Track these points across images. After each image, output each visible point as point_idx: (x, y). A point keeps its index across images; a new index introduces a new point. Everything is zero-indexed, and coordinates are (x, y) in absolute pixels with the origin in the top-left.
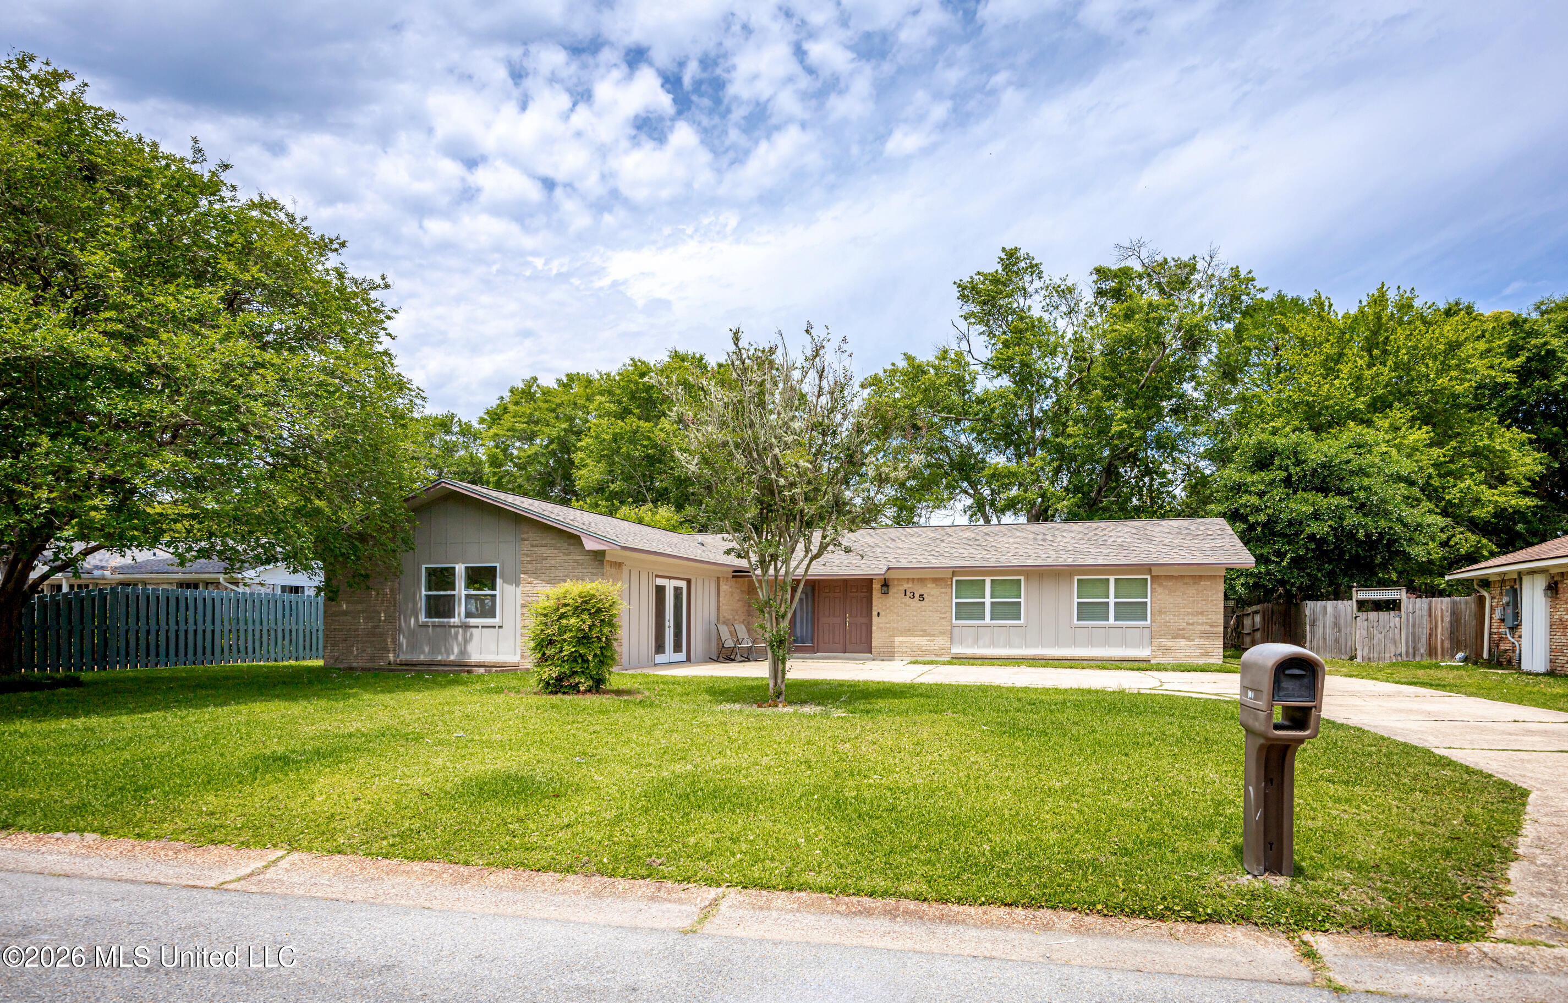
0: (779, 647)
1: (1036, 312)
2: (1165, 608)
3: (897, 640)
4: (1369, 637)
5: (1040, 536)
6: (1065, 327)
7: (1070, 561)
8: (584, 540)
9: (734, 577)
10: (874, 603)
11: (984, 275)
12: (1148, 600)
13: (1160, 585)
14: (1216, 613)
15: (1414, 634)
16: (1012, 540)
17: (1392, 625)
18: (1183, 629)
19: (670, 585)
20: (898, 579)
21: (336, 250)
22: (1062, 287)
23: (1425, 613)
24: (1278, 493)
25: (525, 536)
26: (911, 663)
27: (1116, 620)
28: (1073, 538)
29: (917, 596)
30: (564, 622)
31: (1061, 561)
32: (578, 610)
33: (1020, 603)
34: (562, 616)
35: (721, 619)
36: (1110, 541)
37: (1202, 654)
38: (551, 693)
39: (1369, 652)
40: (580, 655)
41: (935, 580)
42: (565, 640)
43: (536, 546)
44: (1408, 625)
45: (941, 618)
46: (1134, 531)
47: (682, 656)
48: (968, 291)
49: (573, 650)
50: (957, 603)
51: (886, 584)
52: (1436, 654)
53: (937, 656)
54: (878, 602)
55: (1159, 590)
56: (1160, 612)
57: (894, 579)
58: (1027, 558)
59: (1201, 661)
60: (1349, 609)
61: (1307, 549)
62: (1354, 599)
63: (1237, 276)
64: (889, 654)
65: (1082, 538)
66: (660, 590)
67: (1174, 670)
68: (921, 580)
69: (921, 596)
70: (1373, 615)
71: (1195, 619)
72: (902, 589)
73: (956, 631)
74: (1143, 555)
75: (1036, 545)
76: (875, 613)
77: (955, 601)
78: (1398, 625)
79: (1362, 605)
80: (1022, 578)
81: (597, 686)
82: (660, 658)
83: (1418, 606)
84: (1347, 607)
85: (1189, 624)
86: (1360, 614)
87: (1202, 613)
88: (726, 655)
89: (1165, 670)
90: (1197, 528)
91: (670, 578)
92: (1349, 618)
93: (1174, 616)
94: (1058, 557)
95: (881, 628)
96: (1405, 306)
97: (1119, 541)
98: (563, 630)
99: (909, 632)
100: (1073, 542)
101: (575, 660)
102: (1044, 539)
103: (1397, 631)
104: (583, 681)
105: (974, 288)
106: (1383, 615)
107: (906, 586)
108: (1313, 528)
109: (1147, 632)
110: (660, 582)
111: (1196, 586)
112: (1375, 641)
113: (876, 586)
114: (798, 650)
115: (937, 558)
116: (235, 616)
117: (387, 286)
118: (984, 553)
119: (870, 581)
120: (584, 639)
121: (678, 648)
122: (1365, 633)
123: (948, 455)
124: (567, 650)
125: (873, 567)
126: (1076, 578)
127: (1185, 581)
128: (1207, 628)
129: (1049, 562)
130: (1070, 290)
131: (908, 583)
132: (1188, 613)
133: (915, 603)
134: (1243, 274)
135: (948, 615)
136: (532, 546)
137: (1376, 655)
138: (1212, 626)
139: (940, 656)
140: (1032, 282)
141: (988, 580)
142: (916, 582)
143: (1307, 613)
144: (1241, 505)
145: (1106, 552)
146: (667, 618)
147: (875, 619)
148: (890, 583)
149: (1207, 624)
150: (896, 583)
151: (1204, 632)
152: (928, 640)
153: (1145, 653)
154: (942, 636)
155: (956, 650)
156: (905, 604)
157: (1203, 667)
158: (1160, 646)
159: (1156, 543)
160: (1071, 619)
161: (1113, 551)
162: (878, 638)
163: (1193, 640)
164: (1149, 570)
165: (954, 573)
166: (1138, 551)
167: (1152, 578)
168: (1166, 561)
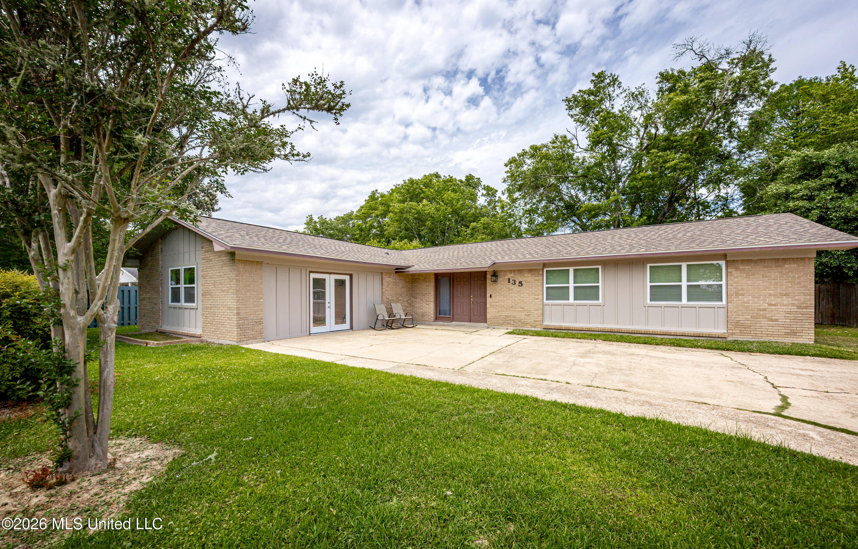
2: (743, 289)
3: (505, 314)
5: (617, 237)
7: (642, 251)
8: (214, 243)
9: (396, 272)
10: (488, 288)
11: (582, 91)
12: (723, 283)
13: (737, 269)
16: (594, 240)
18: (764, 310)
19: (330, 279)
20: (504, 271)
25: (203, 246)
26: (510, 332)
27: (689, 300)
28: (645, 236)
29: (517, 282)
31: (634, 252)
33: (598, 287)
35: (385, 300)
37: (787, 334)
41: (530, 271)
45: (535, 299)
47: (346, 326)
50: (547, 288)
51: (495, 274)
53: (532, 326)
54: (490, 289)
55: (735, 273)
56: (737, 294)
57: (501, 271)
58: (603, 251)
59: (788, 340)
64: (499, 325)
65: (654, 235)
68: (520, 271)
69: (520, 282)
71: (779, 300)
72: (507, 278)
73: (547, 307)
74: (716, 243)
75: (613, 242)
76: (488, 295)
77: (545, 286)
80: (600, 267)
82: (319, 329)
85: (770, 305)
87: (787, 295)
89: (750, 351)
90: (766, 220)
91: (330, 273)
93: (753, 297)
94: (630, 250)
95: (493, 306)
97: (689, 234)
99: (512, 309)
100: (645, 238)
102: (620, 238)
107: (509, 276)
109: (722, 312)
110: (319, 276)
111: (780, 269)
113: (489, 276)
114: (443, 319)
115: (531, 255)
118: (569, 249)
119: (485, 273)
121: (339, 321)
125: (483, 263)
126: (649, 265)
127: (766, 264)
128: (793, 309)
129: (623, 253)
131: (511, 273)
132: (771, 295)
133: (516, 288)
135: (540, 297)
138: (799, 308)
139: (535, 327)
140: (614, 90)
141: (571, 270)
142: (516, 273)
145: (678, 242)
146: (327, 301)
147: (489, 299)
148: (499, 274)
149: (793, 305)
150: (502, 273)
151: (790, 313)
152: (526, 315)
153: (721, 330)
154: (536, 312)
155: (547, 323)
156: (509, 288)
157: (796, 349)
158: (737, 324)
159: (727, 233)
160: (644, 299)
161: (684, 241)
162: (491, 313)
163: (776, 320)
164: (723, 255)
165: (545, 265)
166: (710, 240)
167: (727, 262)
168: (745, 246)
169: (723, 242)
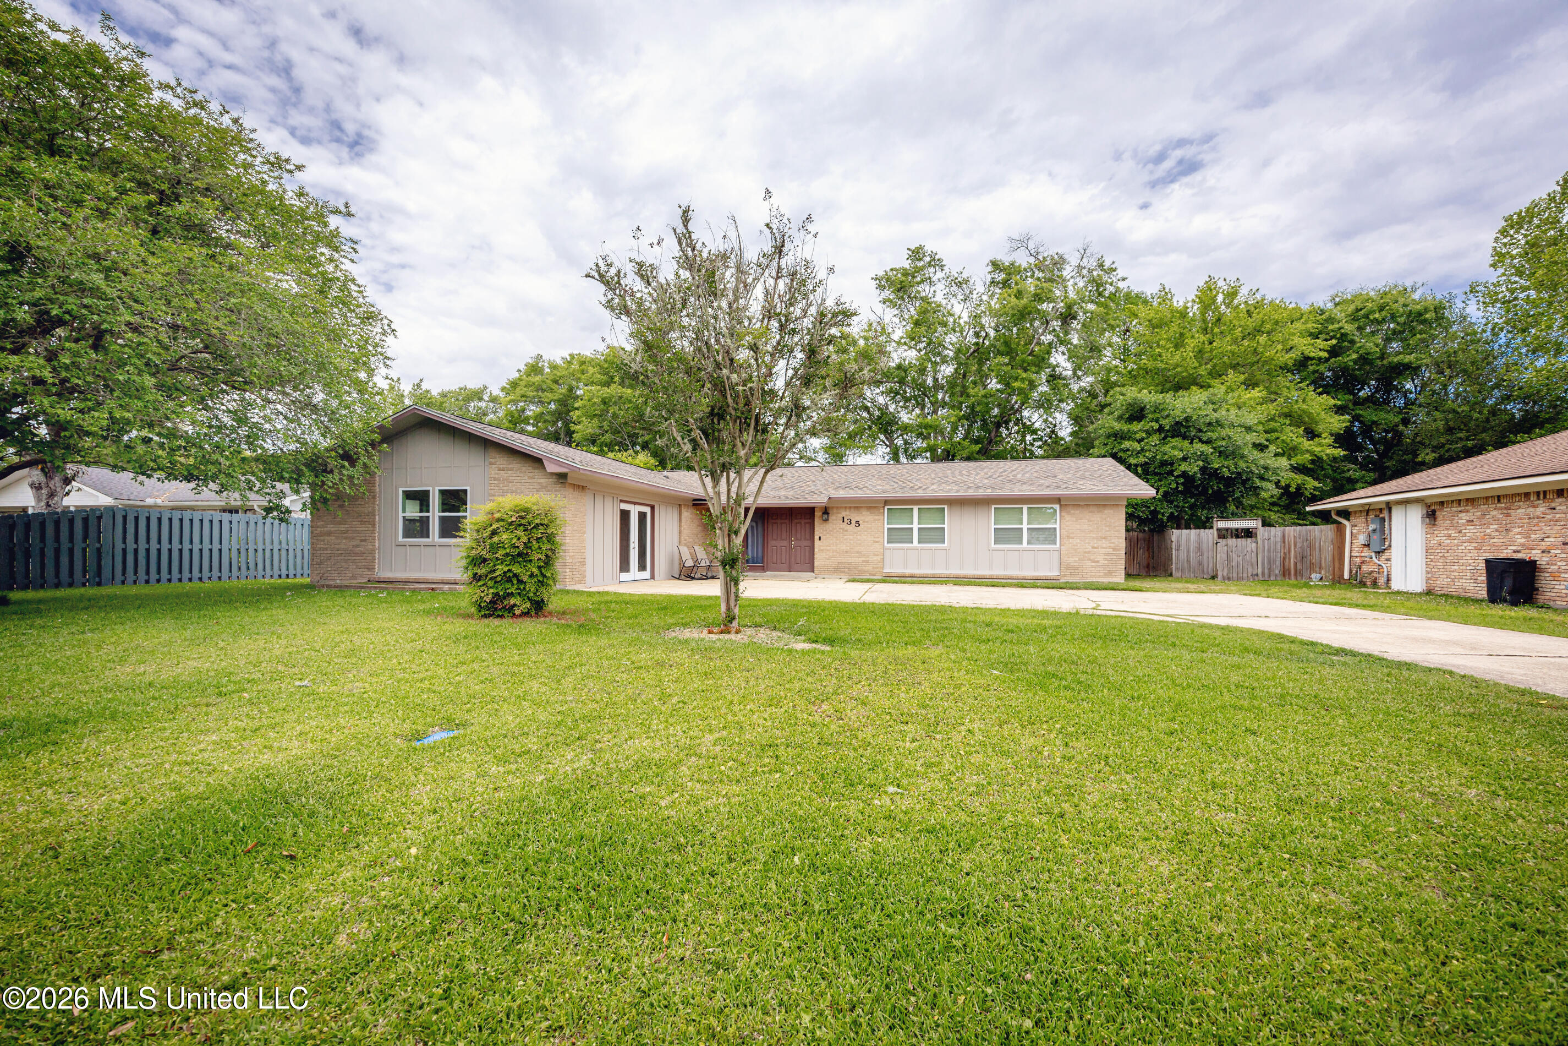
0: (732, 567)
1: (939, 298)
2: (1072, 533)
3: (837, 561)
4: (1229, 559)
5: (957, 472)
6: (961, 311)
7: (987, 492)
8: (546, 463)
9: (694, 505)
10: (816, 529)
11: (896, 270)
12: (1057, 526)
13: (1069, 513)
14: (1119, 538)
15: (1269, 558)
16: (933, 476)
17: (1249, 549)
18: (1089, 552)
19: (634, 511)
20: (838, 508)
21: (291, 172)
22: (960, 279)
23: (1279, 539)
24: (1155, 439)
25: (492, 460)
26: (849, 581)
27: (1029, 544)
28: (986, 474)
29: (854, 522)
30: (496, 539)
31: (980, 492)
32: (511, 526)
33: (944, 529)
34: (494, 533)
35: (683, 542)
36: (1019, 476)
37: (1105, 574)
38: (485, 616)
39: (1229, 572)
40: (515, 575)
41: (869, 508)
42: (497, 559)
43: (503, 470)
44: (1264, 550)
45: (874, 542)
46: (1037, 468)
47: (647, 574)
48: (884, 282)
49: (506, 569)
50: (888, 529)
51: (826, 512)
52: (1290, 574)
53: (871, 575)
54: (819, 529)
55: (1067, 517)
56: (1069, 537)
57: (833, 508)
58: (949, 489)
59: (1105, 580)
60: (1211, 537)
61: (1177, 484)
62: (1215, 528)
63: (1101, 266)
64: (829, 574)
65: (994, 473)
66: (625, 515)
67: (1086, 589)
68: (857, 509)
69: (857, 522)
70: (1232, 542)
71: (1100, 543)
72: (840, 516)
73: (887, 552)
74: (1051, 487)
75: (955, 479)
76: (816, 538)
77: (886, 526)
78: (1254, 550)
79: (1223, 534)
80: (946, 507)
81: (538, 608)
82: (624, 576)
83: (1272, 534)
84: (1208, 535)
85: (1093, 547)
86: (1220, 540)
87: (1105, 538)
88: (688, 574)
89: (1078, 588)
90: (1092, 465)
91: (635, 503)
92: (1211, 544)
93: (1081, 540)
94: (976, 490)
95: (822, 551)
96: (1232, 294)
97: (1027, 475)
98: (494, 548)
99: (846, 554)
100: (987, 476)
101: (509, 580)
102: (961, 474)
103: (1254, 555)
104: (518, 603)
105: (888, 280)
106: (1241, 542)
107: (844, 514)
108: (1184, 467)
109: (1056, 554)
110: (624, 506)
111: (1100, 514)
112: (1234, 564)
113: (818, 514)
114: (752, 569)
115: (871, 489)
116: (244, 537)
117: (349, 214)
118: (911, 485)
119: (813, 509)
120: (521, 556)
121: (642, 567)
122: (1225, 556)
123: (869, 412)
124: (501, 569)
125: (817, 498)
126: (993, 507)
127: (1091, 510)
128: (1110, 551)
129: (968, 493)
130: (966, 281)
131: (846, 511)
132: (1093, 538)
133: (852, 528)
134: (1107, 264)
135: (881, 540)
136: (500, 470)
137: (1235, 575)
138: (1114, 550)
139: (874, 575)
140: (935, 273)
141: (916, 509)
142: (852, 510)
143: (1174, 539)
144: (1121, 450)
145: (1018, 484)
146: (632, 540)
147: (817, 542)
148: (830, 511)
149: (1110, 547)
150: (835, 511)
151: (1108, 555)
152: (864, 561)
153: (1054, 573)
154: (875, 558)
155: (887, 570)
156: (843, 530)
157: (1111, 586)
158: (1068, 567)
159: (1060, 477)
160: (989, 544)
161: (1025, 483)
162: (819, 559)
163: (1098, 562)
164: (1058, 500)
165: (886, 502)
166: (1047, 483)
167: (1061, 506)
168: (1075, 492)
169: (1058, 486)
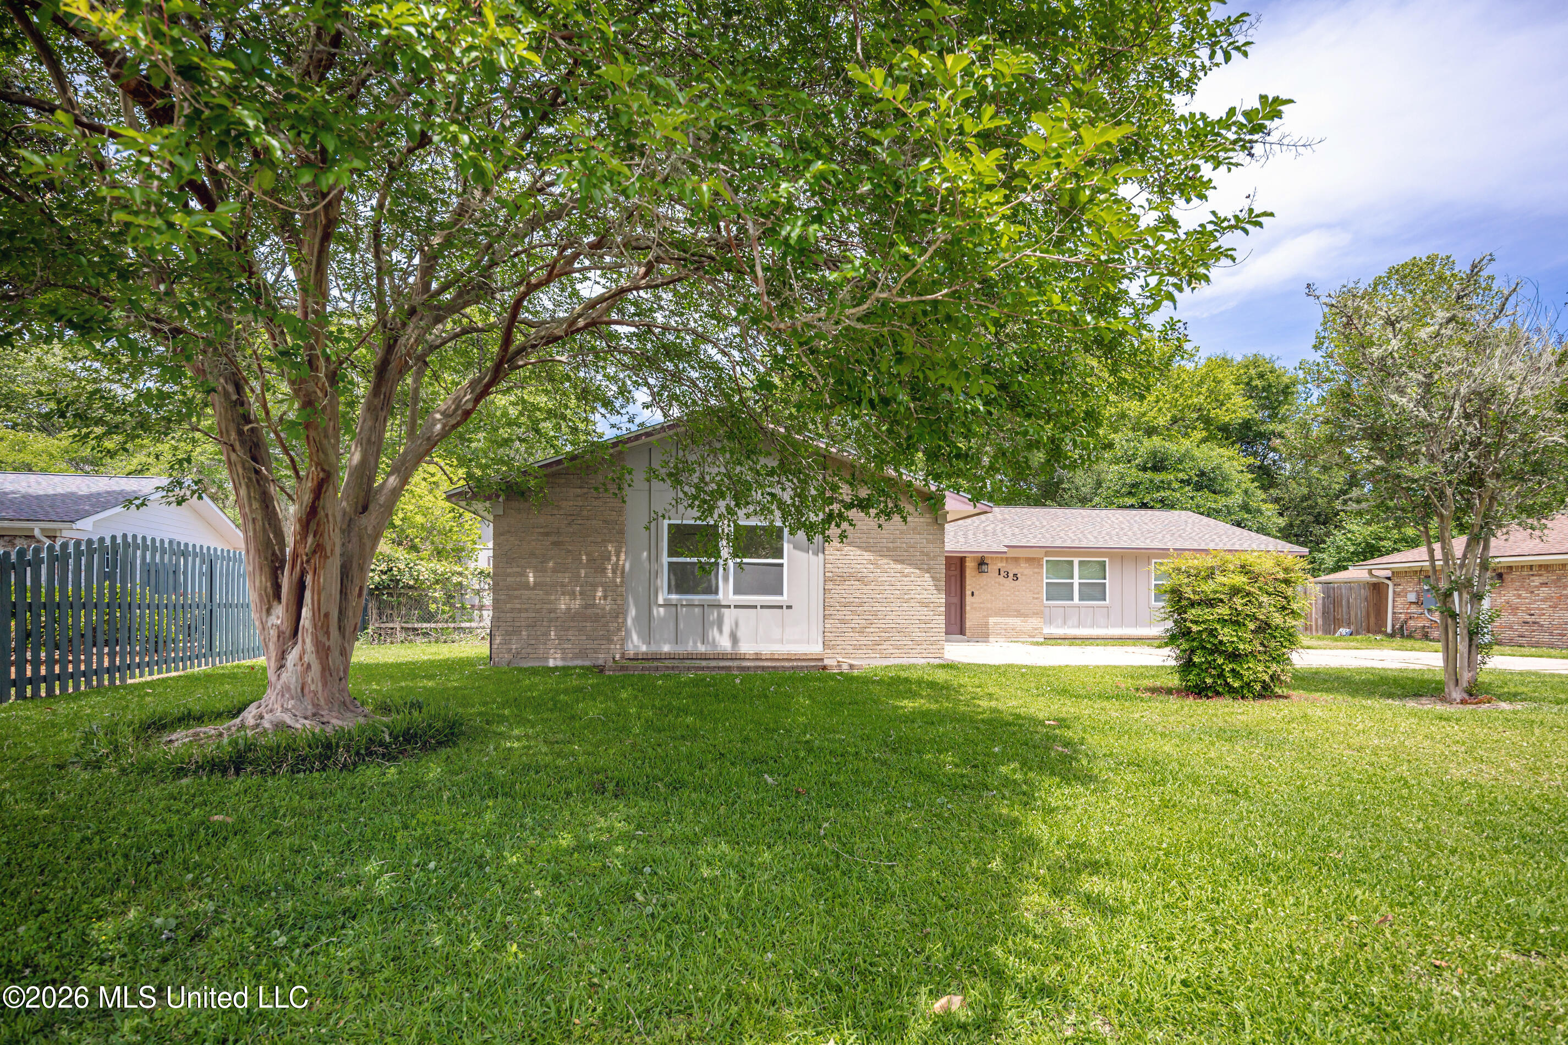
3: (992, 620)
10: (968, 583)
20: (994, 558)
29: (1011, 575)
33: (1105, 584)
41: (1028, 560)
45: (1033, 598)
50: (1047, 584)
51: (979, 563)
53: (1030, 636)
54: (972, 582)
57: (989, 558)
64: (983, 636)
68: (1016, 559)
69: (1015, 575)
72: (996, 568)
73: (1047, 611)
76: (968, 593)
77: (1045, 581)
80: (1108, 560)
95: (975, 609)
99: (1003, 612)
107: (1000, 565)
113: (970, 565)
126: (1153, 560)
131: (1002, 562)
133: (1009, 582)
135: (1039, 596)
139: (1033, 637)
141: (1076, 562)
142: (1010, 561)
147: (969, 599)
148: (984, 563)
150: (991, 562)
152: (1022, 622)
154: (1035, 617)
155: (1048, 630)
156: (999, 584)
162: (971, 618)
165: (1045, 554)
